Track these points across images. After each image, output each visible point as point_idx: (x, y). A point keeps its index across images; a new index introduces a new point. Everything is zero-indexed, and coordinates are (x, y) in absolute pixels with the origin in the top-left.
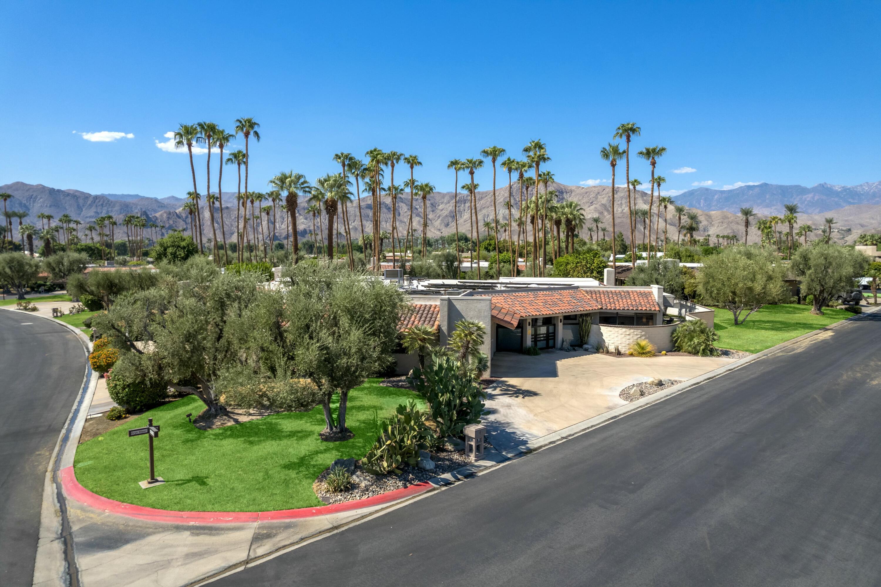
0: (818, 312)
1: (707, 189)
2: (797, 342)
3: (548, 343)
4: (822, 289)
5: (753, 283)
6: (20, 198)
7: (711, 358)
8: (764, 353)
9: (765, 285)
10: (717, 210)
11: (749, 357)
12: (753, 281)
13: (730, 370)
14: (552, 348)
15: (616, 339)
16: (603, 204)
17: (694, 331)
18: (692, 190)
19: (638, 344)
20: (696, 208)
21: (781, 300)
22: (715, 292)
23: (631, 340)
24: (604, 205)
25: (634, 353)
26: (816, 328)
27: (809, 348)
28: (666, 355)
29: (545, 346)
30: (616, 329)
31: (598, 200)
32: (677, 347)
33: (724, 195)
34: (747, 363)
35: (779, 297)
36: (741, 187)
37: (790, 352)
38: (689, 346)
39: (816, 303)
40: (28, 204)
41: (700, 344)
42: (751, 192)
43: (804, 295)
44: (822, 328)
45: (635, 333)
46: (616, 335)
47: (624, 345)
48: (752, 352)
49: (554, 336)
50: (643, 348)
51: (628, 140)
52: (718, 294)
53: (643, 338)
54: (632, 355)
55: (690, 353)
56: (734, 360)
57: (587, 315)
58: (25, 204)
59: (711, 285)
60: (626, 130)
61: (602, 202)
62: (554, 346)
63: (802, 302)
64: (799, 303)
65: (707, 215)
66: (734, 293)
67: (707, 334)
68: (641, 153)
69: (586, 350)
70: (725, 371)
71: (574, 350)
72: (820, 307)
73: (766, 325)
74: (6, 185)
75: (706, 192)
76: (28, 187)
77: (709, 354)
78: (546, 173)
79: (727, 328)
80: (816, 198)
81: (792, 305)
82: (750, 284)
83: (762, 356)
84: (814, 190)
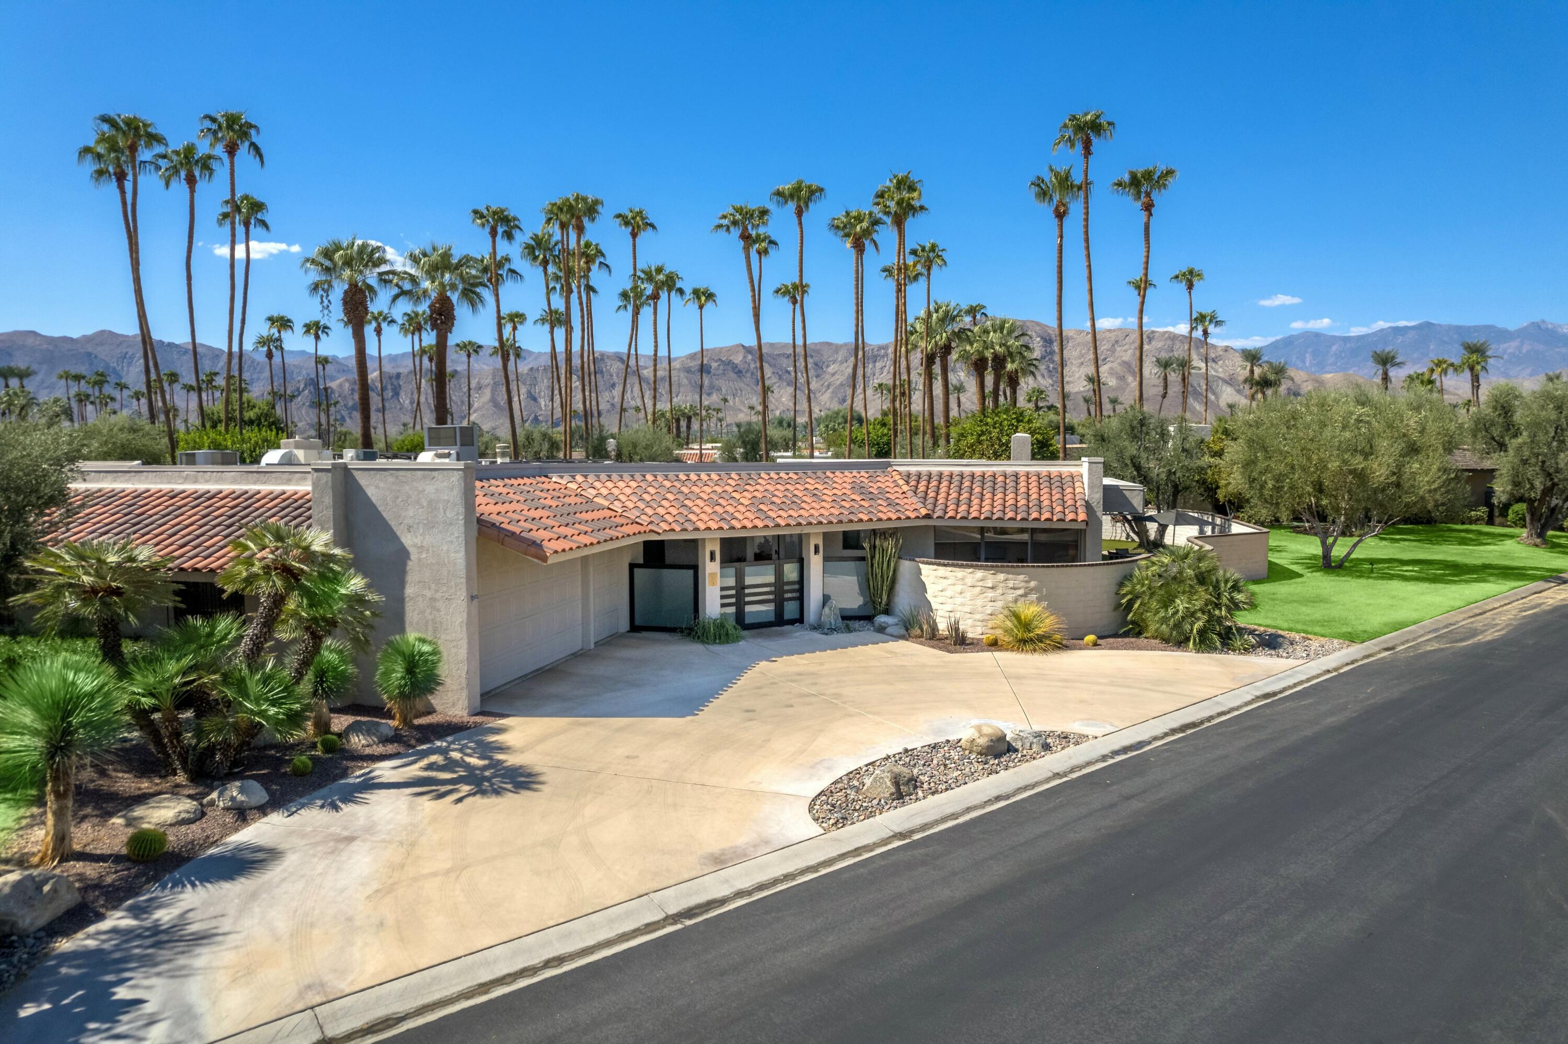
0: (1538, 541)
1: (1317, 335)
2: (1485, 613)
3: (779, 611)
4: (1549, 484)
5: (1366, 459)
6: (106, 359)
7: (1223, 656)
8: (1385, 642)
9: (1400, 467)
10: (1336, 372)
11: (1337, 654)
12: (1366, 455)
13: (1267, 696)
14: (792, 622)
15: (959, 600)
16: (1124, 362)
17: (1178, 579)
18: (1289, 337)
19: (1016, 616)
20: (1297, 369)
21: (1443, 504)
22: (1270, 484)
23: (999, 604)
24: (1126, 364)
25: (1005, 638)
26: (1534, 578)
27: (1517, 628)
28: (1095, 645)
29: (772, 618)
30: (960, 573)
31: (1117, 354)
32: (1133, 622)
33: (1348, 345)
34: (1328, 671)
35: (1438, 497)
36: (1382, 330)
37: (1462, 640)
38: (1164, 620)
39: (1532, 520)
40: (120, 368)
41: (1193, 614)
42: (1400, 339)
43: (1504, 498)
44: (1551, 577)
45: (1011, 584)
46: (958, 588)
47: (978, 617)
48: (1352, 638)
49: (801, 590)
50: (1026, 626)
51: (1087, 151)
52: (1278, 489)
53: (1033, 597)
54: (994, 645)
55: (1166, 640)
56: (1291, 662)
57: (883, 534)
58: (114, 368)
59: (1262, 465)
60: (1080, 128)
61: (1124, 359)
62: (800, 620)
63: (1498, 520)
64: (1490, 521)
65: (1317, 381)
66: (1319, 489)
67: (1216, 587)
68: (1119, 184)
69: (881, 629)
70: (1249, 698)
71: (849, 630)
72: (1544, 528)
73: (1405, 568)
74: (84, 336)
75: (1315, 339)
76: (121, 339)
77: (1218, 644)
78: (928, 246)
79: (1301, 576)
80: (1525, 349)
81: (1473, 527)
82: (1358, 462)
83: (1379, 652)
84: (1522, 334)
